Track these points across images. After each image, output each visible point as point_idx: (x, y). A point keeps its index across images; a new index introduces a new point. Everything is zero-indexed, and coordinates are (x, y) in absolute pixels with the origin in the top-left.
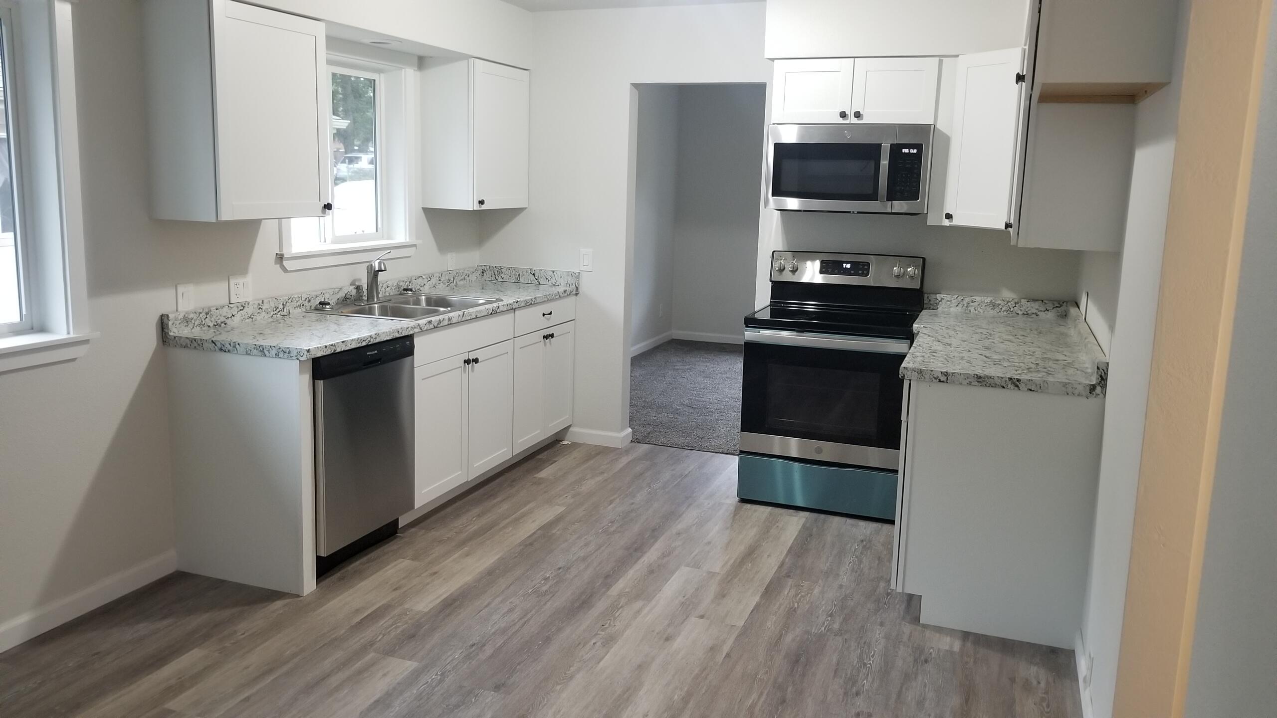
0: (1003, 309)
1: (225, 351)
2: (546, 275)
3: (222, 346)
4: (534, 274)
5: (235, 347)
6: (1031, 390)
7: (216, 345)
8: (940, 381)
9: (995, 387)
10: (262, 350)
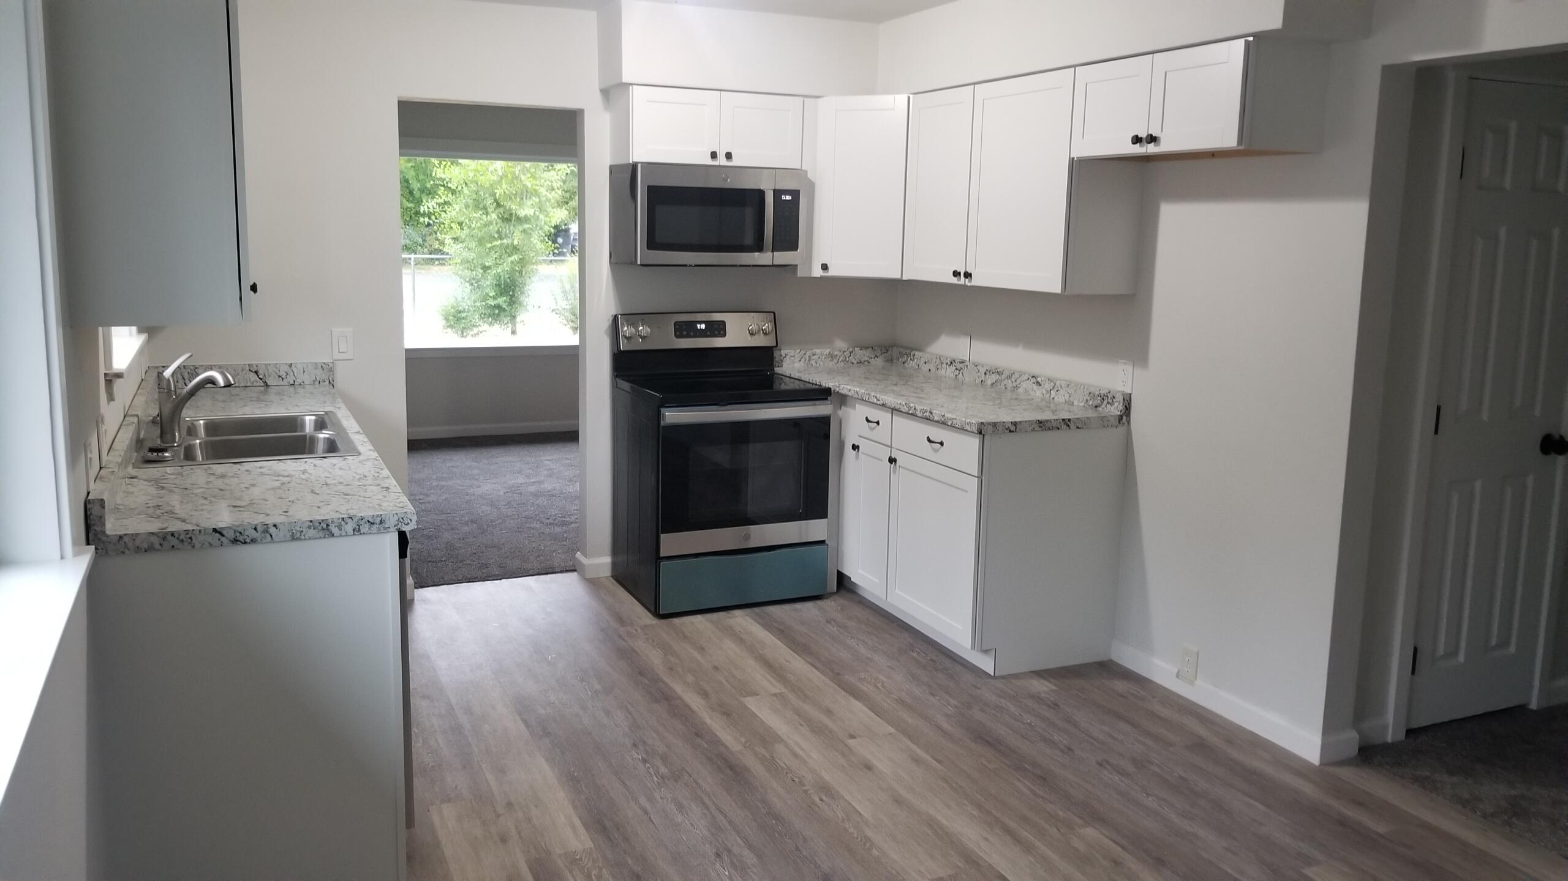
0: (841, 359)
1: (245, 543)
2: (277, 371)
3: (238, 534)
4: (256, 372)
5: (266, 531)
6: (1078, 428)
7: (223, 536)
8: (1010, 431)
9: (1052, 429)
10: (325, 526)
